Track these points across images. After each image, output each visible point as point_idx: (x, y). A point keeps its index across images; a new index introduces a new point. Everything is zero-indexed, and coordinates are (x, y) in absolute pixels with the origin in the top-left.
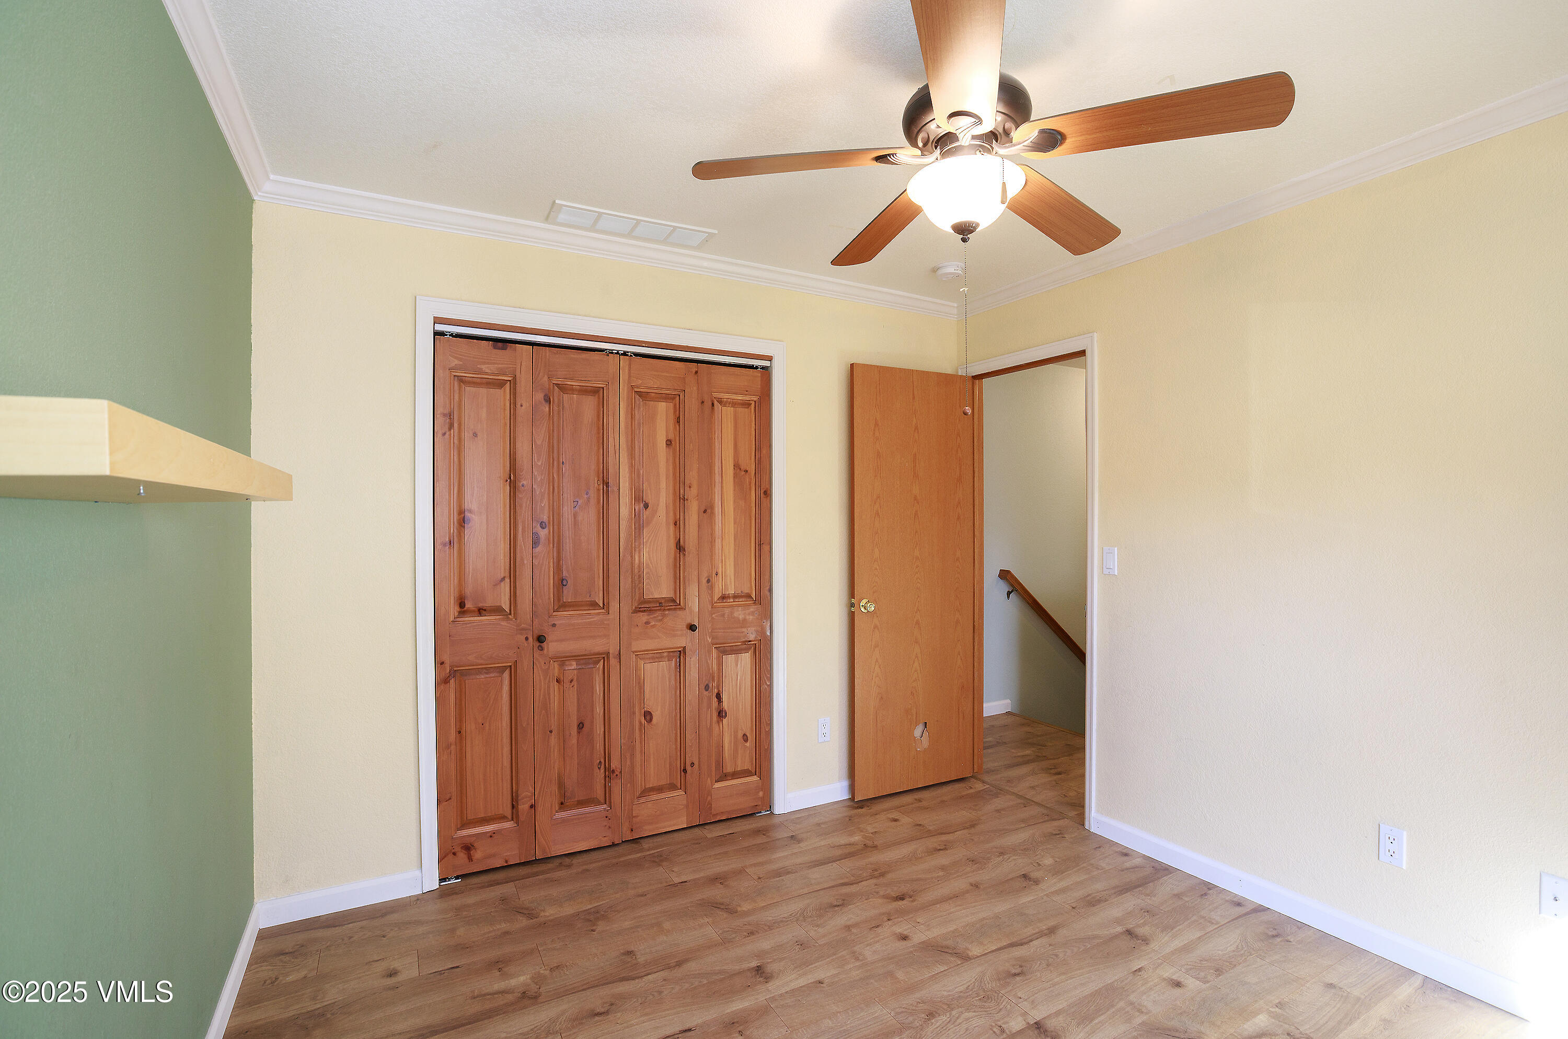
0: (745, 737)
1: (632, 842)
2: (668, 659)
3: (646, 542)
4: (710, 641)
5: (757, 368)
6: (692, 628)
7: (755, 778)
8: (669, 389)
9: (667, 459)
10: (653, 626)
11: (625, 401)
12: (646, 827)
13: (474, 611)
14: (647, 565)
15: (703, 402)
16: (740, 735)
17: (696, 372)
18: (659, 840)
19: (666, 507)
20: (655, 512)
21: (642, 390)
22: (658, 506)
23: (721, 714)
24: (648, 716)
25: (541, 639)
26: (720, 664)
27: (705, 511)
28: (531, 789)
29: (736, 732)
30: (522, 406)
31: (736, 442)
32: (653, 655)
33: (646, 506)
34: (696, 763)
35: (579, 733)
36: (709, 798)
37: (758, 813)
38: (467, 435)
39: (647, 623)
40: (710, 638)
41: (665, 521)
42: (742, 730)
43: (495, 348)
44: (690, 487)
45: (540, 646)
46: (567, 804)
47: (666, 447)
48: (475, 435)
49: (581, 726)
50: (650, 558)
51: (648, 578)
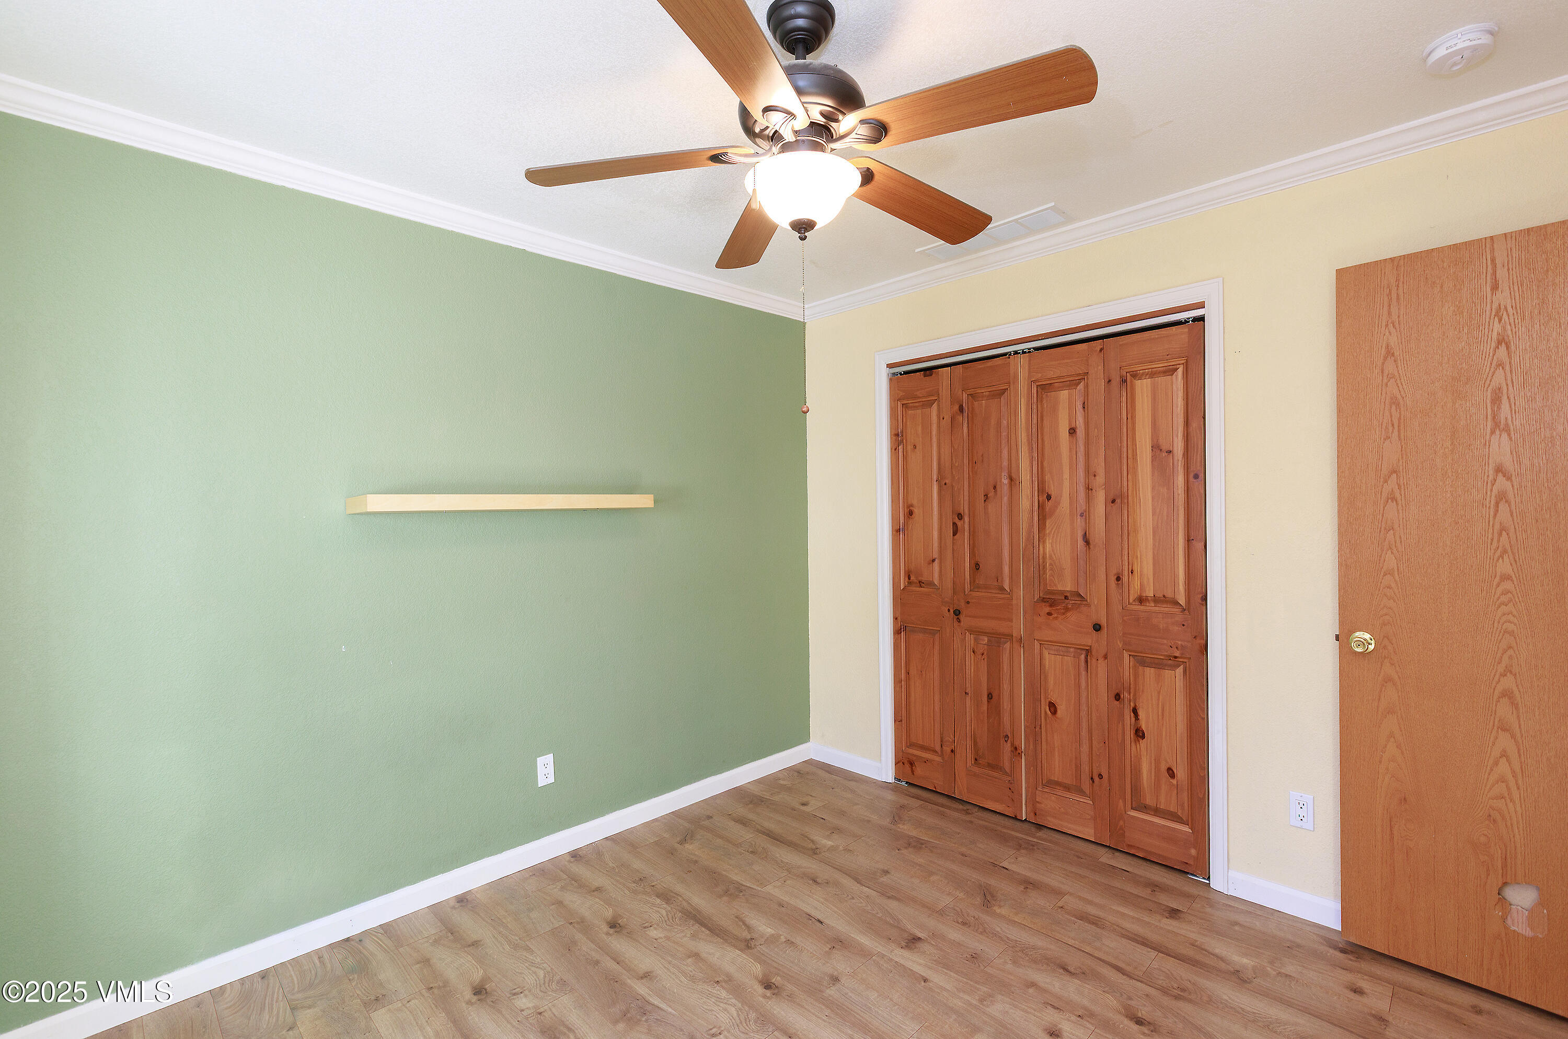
0: (1171, 772)
1: (1035, 825)
2: (1074, 655)
3: (1049, 534)
4: (1121, 646)
5: (1186, 322)
6: (1097, 628)
7: (1186, 829)
8: (1071, 376)
9: (1070, 449)
10: (1056, 618)
11: (1026, 397)
12: (1049, 818)
13: (916, 583)
14: (1050, 556)
15: (1110, 381)
16: (1164, 768)
17: (1101, 350)
18: (1057, 836)
19: (1070, 498)
20: (1058, 503)
21: (1044, 383)
22: (1061, 497)
23: (1139, 734)
24: (1053, 707)
25: (957, 613)
26: (1136, 676)
27: (1113, 501)
28: (952, 737)
29: (1157, 761)
30: (943, 419)
31: (1155, 420)
32: (1059, 647)
33: (1049, 497)
34: (1105, 776)
35: (988, 702)
36: (1121, 823)
37: (1192, 875)
38: (910, 447)
39: (1049, 614)
40: (1120, 642)
41: (1068, 512)
42: (1166, 761)
43: (925, 376)
44: (1095, 476)
45: (958, 618)
46: (981, 762)
47: (1069, 435)
48: (915, 447)
49: (990, 696)
50: (1053, 551)
51: (1051, 569)
